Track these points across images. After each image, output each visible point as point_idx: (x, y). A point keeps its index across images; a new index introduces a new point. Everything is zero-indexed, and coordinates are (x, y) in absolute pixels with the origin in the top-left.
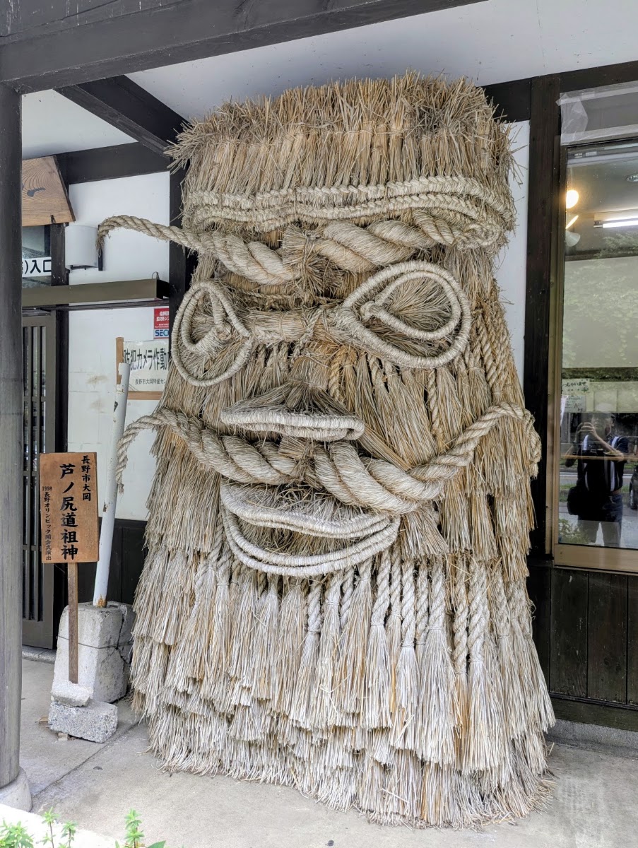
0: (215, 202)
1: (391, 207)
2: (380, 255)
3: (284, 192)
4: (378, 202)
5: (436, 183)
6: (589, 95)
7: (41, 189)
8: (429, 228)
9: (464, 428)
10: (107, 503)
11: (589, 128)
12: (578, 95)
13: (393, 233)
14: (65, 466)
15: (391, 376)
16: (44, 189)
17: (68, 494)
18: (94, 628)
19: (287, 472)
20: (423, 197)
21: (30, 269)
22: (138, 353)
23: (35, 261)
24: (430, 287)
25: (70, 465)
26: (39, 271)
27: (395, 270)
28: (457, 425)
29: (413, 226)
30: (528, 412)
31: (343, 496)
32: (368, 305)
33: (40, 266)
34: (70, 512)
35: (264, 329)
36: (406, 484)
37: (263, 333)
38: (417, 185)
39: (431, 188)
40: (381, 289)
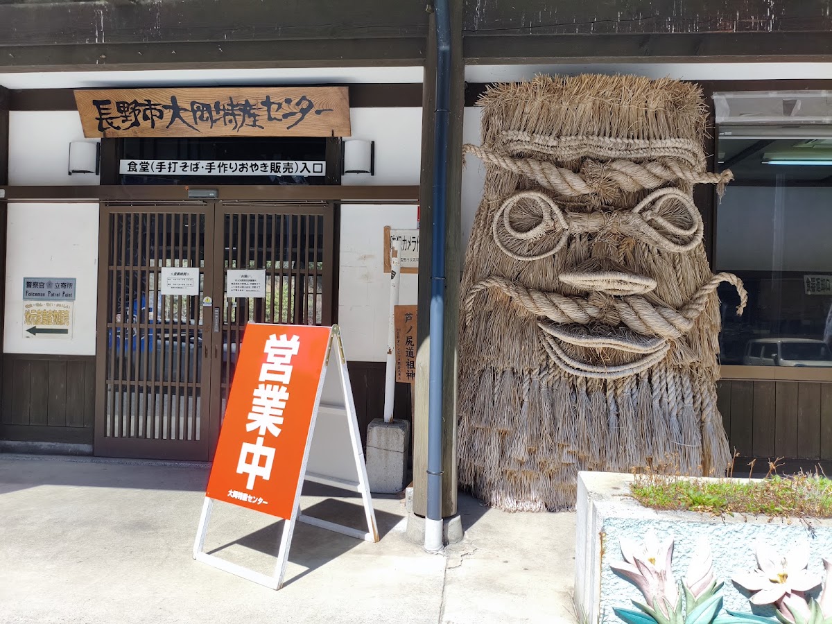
0: (528, 139)
1: (653, 154)
2: (650, 184)
3: (580, 137)
4: (645, 150)
5: (679, 143)
6: (730, 95)
7: (329, 110)
8: (676, 168)
9: (697, 290)
10: (392, 348)
11: (730, 115)
12: (723, 94)
13: (658, 170)
14: (407, 314)
15: (657, 256)
16: (332, 110)
17: (409, 335)
18: (398, 439)
19: (595, 315)
20: (672, 150)
21: (300, 169)
22: (403, 239)
23: (305, 164)
24: (675, 203)
25: (410, 314)
26: (309, 172)
27: (661, 192)
28: (693, 288)
29: (666, 167)
30: (739, 279)
31: (641, 328)
32: (649, 213)
33: (311, 169)
34: (411, 347)
35: (578, 224)
36: (679, 321)
37: (577, 227)
38: (669, 143)
39: (677, 145)
40: (653, 202)
